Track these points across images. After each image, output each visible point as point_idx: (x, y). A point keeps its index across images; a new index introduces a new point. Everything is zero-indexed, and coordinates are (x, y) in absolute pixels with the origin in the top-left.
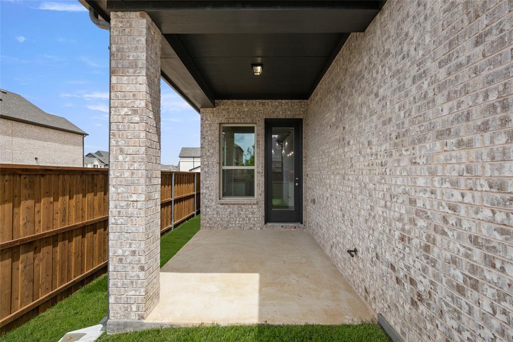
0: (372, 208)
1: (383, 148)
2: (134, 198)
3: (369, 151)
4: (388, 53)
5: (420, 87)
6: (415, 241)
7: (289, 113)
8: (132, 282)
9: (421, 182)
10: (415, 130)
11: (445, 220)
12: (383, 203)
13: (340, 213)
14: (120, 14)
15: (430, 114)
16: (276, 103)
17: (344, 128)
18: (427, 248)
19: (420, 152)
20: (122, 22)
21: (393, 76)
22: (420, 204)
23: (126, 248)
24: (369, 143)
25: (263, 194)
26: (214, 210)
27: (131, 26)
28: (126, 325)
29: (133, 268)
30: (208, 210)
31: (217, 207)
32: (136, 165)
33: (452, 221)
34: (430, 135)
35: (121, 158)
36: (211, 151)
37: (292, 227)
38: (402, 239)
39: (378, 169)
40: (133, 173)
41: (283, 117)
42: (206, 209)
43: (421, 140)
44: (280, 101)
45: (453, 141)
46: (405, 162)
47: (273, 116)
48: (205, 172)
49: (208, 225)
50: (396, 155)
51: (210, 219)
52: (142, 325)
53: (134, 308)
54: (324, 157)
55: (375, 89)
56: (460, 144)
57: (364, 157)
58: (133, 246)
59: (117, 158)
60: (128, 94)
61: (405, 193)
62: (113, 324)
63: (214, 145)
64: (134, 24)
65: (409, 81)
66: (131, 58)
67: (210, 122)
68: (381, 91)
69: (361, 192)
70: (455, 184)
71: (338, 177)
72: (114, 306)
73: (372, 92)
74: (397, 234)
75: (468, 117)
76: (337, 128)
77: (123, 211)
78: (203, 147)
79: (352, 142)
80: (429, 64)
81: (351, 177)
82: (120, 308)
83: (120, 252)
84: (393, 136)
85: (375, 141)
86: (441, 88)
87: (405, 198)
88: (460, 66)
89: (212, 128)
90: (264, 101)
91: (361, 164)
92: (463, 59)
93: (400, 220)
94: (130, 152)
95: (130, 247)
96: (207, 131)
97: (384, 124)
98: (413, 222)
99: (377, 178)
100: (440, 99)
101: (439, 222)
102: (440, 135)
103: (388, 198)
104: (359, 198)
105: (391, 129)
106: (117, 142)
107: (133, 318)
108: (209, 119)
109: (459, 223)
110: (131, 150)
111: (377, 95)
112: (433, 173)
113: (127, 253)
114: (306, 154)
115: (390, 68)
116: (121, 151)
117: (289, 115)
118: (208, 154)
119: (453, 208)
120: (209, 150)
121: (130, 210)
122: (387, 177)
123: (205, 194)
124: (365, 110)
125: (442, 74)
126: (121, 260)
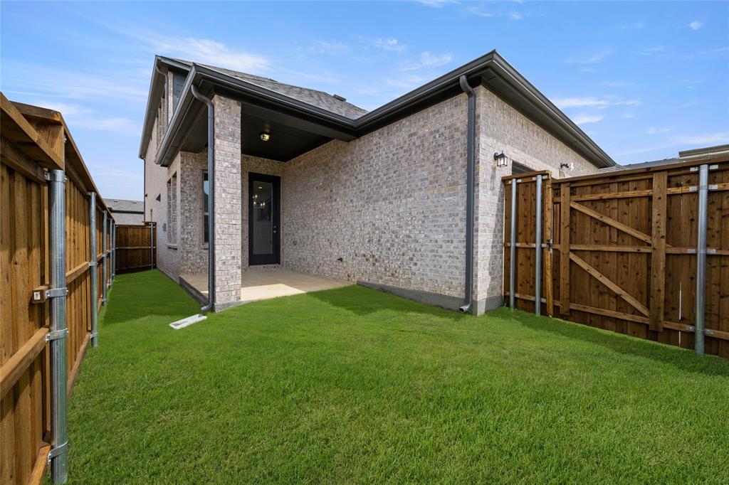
0: (353, 233)
1: (360, 203)
2: (234, 222)
3: (351, 205)
4: (363, 161)
5: (377, 180)
6: (375, 240)
7: (270, 170)
8: (232, 277)
9: (377, 217)
10: (375, 197)
11: (385, 228)
12: (359, 229)
13: (327, 243)
14: (222, 98)
15: (381, 191)
16: (259, 160)
17: (331, 191)
18: (379, 241)
19: (377, 205)
20: (224, 104)
21: (365, 172)
22: (376, 225)
23: (228, 255)
24: (351, 201)
25: (248, 239)
26: (196, 255)
27: (230, 108)
28: (229, 304)
29: (233, 267)
30: (190, 255)
31: (200, 253)
32: (235, 201)
33: (387, 228)
34: (381, 199)
35: (223, 195)
36: (194, 196)
37: (272, 267)
38: (369, 241)
39: (357, 214)
40: (232, 206)
41: (265, 173)
42: (187, 255)
43: (377, 201)
44: (262, 159)
45: (388, 201)
46: (371, 209)
47: (256, 171)
48: (187, 217)
49: (190, 270)
50: (366, 207)
51: (192, 264)
52: (240, 303)
53: (234, 293)
54: (308, 208)
55: (355, 175)
56: (390, 203)
57: (348, 208)
58: (233, 253)
59: (221, 195)
60: (228, 153)
61: (371, 222)
62: (220, 305)
63: (196, 190)
64: (232, 108)
65: (373, 177)
66: (230, 129)
67: (192, 167)
68: (359, 177)
69: (345, 226)
70: (388, 216)
71: (325, 221)
72: (220, 294)
73: (353, 175)
74: (367, 240)
75: (392, 195)
76: (324, 190)
77: (226, 231)
78: (184, 192)
79: (338, 200)
80: (380, 173)
81: (337, 220)
82: (224, 295)
83: (224, 257)
84: (366, 198)
85: (355, 200)
86: (385, 183)
87: (371, 224)
88: (390, 178)
89: (195, 173)
90: (248, 156)
91: (345, 211)
92: (391, 176)
93: (369, 233)
94: (230, 192)
95: (231, 254)
96: (188, 176)
97: (360, 192)
98: (374, 233)
99: (356, 218)
100: (384, 187)
101: (383, 230)
102: (384, 199)
103: (362, 226)
104: (344, 230)
105: (364, 195)
106: (221, 184)
107: (233, 299)
108: (191, 163)
109: (389, 228)
110: (231, 191)
111: (356, 178)
112: (381, 213)
113: (229, 258)
114: (283, 206)
115: (364, 168)
116: (224, 191)
117: (270, 172)
118: (190, 199)
119: (388, 224)
120: (190, 195)
121: (231, 230)
122: (362, 217)
123: (187, 239)
124: (348, 183)
125: (385, 178)
126: (224, 263)
